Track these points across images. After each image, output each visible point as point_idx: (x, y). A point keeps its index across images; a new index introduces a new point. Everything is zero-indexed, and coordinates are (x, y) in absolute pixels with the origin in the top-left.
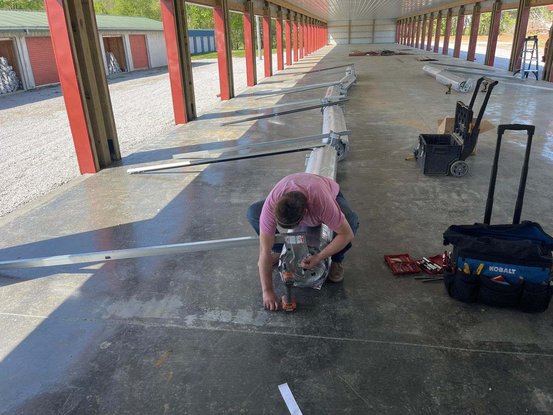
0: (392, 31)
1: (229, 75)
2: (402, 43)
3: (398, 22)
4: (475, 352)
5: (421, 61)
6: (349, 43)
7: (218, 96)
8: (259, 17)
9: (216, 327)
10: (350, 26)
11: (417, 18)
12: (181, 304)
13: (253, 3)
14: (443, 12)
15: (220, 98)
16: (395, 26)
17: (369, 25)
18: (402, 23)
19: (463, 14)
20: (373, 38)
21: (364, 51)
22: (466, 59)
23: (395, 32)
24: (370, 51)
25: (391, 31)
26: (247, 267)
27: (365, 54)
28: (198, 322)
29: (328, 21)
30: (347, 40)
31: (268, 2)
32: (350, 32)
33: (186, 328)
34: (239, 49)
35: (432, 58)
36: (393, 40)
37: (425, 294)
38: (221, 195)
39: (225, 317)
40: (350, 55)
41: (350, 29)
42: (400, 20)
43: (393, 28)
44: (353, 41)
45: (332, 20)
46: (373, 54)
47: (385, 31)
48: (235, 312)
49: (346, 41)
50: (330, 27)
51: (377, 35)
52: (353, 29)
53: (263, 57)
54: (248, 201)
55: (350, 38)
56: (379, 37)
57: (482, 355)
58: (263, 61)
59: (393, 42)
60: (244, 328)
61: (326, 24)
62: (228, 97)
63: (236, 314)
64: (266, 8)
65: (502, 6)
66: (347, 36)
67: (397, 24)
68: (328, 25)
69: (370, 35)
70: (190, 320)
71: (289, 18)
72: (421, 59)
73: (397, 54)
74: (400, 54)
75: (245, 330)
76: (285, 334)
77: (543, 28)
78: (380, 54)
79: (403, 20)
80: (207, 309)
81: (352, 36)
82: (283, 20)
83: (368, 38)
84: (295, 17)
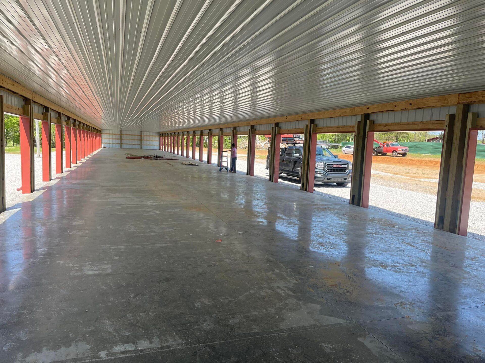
0: (157, 141)
1: (31, 172)
2: (165, 150)
3: (161, 135)
4: (289, 333)
5: (186, 165)
6: (121, 148)
7: (18, 190)
8: (39, 122)
9: (127, 354)
10: (121, 134)
11: (177, 134)
12: (89, 346)
13: (50, 114)
14: (196, 132)
15: (21, 191)
16: (159, 137)
17: (138, 135)
18: (164, 136)
19: (211, 135)
20: (141, 145)
21: (138, 156)
22: (217, 165)
23: (159, 142)
24: (144, 155)
25: (155, 141)
26: (127, 315)
27: (140, 158)
28: (110, 354)
29: (102, 129)
30: (120, 145)
31: (61, 113)
32: (121, 139)
33: (103, 360)
34: (7, 146)
35: (193, 164)
36: (157, 148)
37: (252, 311)
38: (74, 270)
39: (130, 347)
40: (127, 158)
41: (121, 137)
42: (163, 134)
43: (157, 139)
44: (124, 146)
45: (105, 129)
46: (146, 158)
47: (151, 140)
48: (135, 343)
49: (118, 146)
50: (104, 134)
51: (144, 143)
52: (124, 137)
53: (41, 155)
54: (102, 271)
55: (121, 144)
56: (147, 145)
57: (293, 334)
58: (42, 158)
59: (157, 149)
60: (148, 350)
61: (100, 131)
62: (30, 191)
63: (137, 344)
64: (59, 117)
65: (238, 132)
66: (119, 141)
67: (160, 137)
68: (103, 132)
69: (138, 142)
70: (103, 354)
71: (75, 126)
72: (186, 164)
73: (165, 159)
74: (168, 159)
75: (149, 351)
76: (178, 348)
77: (259, 146)
78: (152, 158)
79: (165, 134)
80: (112, 345)
81: (124, 142)
82: (63, 126)
83: (137, 144)
84: (79, 126)
